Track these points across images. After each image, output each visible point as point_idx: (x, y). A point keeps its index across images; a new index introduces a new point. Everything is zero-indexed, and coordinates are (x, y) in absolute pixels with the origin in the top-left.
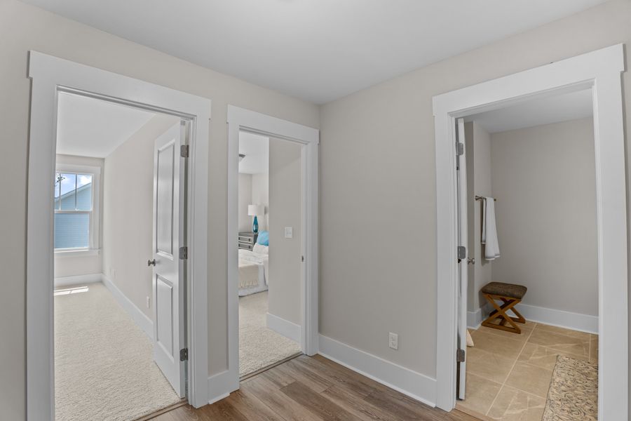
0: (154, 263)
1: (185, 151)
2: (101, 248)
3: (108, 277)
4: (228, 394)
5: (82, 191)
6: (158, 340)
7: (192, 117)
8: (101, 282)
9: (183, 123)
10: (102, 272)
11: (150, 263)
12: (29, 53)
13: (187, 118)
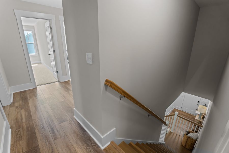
0: (50, 54)
1: (51, 28)
2: (39, 54)
3: (42, 61)
4: (67, 80)
5: (30, 35)
6: (53, 71)
7: (51, 20)
8: (41, 63)
9: (49, 21)
10: (40, 60)
11: (49, 55)
12: (14, 10)
13: (49, 20)
